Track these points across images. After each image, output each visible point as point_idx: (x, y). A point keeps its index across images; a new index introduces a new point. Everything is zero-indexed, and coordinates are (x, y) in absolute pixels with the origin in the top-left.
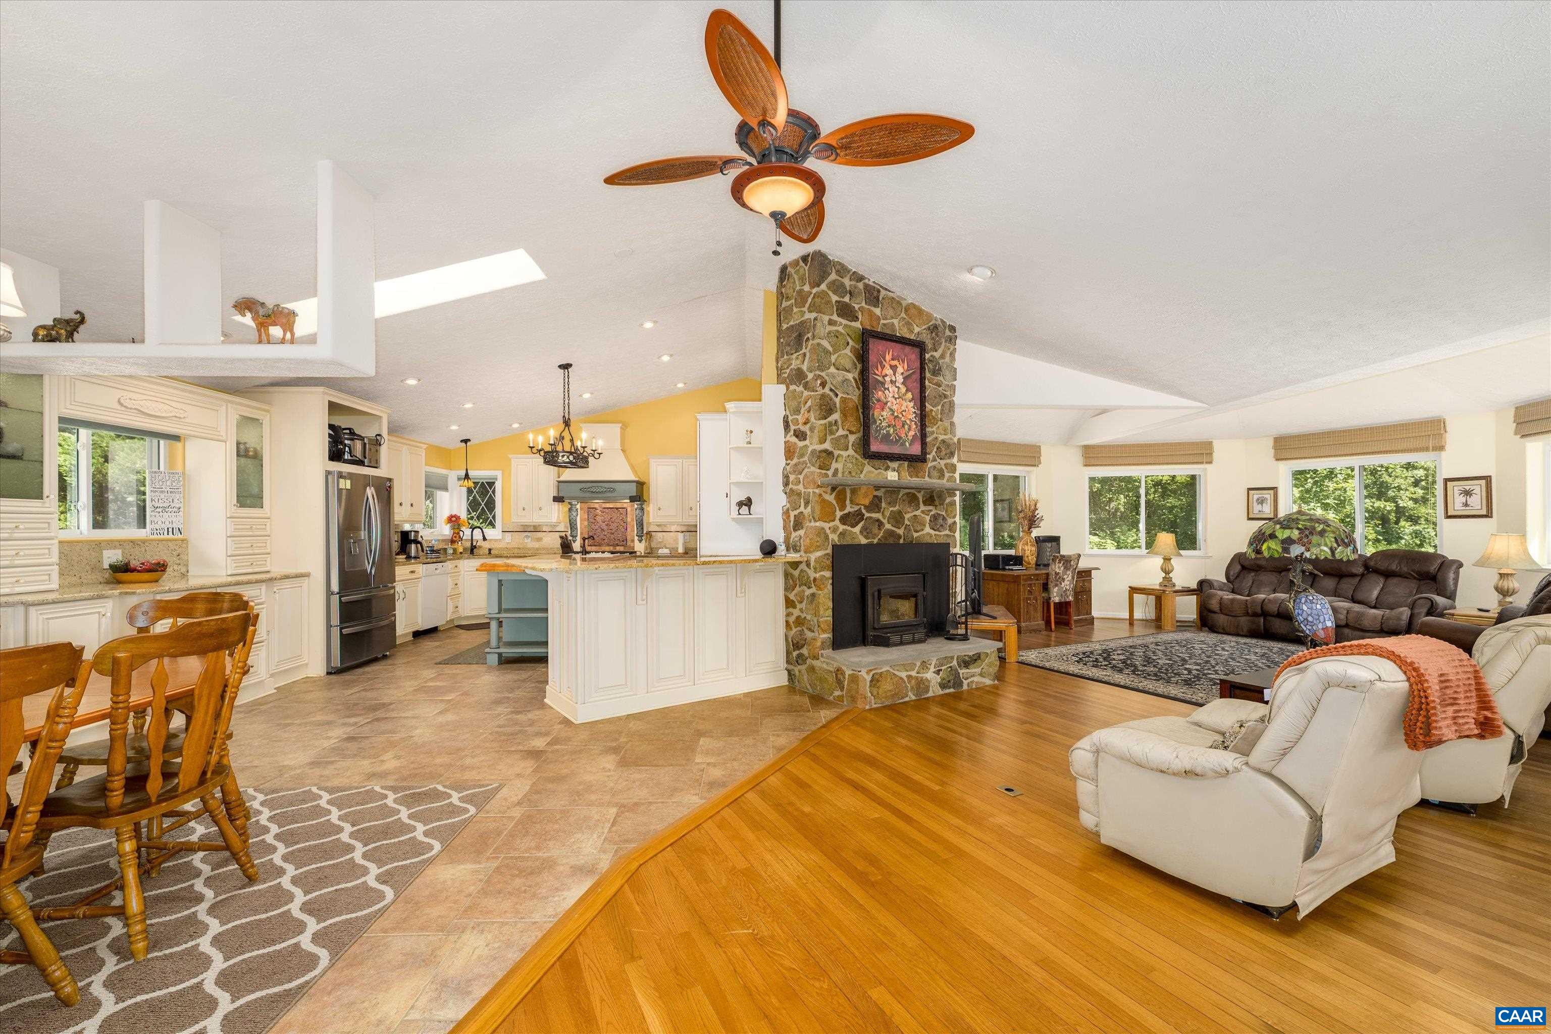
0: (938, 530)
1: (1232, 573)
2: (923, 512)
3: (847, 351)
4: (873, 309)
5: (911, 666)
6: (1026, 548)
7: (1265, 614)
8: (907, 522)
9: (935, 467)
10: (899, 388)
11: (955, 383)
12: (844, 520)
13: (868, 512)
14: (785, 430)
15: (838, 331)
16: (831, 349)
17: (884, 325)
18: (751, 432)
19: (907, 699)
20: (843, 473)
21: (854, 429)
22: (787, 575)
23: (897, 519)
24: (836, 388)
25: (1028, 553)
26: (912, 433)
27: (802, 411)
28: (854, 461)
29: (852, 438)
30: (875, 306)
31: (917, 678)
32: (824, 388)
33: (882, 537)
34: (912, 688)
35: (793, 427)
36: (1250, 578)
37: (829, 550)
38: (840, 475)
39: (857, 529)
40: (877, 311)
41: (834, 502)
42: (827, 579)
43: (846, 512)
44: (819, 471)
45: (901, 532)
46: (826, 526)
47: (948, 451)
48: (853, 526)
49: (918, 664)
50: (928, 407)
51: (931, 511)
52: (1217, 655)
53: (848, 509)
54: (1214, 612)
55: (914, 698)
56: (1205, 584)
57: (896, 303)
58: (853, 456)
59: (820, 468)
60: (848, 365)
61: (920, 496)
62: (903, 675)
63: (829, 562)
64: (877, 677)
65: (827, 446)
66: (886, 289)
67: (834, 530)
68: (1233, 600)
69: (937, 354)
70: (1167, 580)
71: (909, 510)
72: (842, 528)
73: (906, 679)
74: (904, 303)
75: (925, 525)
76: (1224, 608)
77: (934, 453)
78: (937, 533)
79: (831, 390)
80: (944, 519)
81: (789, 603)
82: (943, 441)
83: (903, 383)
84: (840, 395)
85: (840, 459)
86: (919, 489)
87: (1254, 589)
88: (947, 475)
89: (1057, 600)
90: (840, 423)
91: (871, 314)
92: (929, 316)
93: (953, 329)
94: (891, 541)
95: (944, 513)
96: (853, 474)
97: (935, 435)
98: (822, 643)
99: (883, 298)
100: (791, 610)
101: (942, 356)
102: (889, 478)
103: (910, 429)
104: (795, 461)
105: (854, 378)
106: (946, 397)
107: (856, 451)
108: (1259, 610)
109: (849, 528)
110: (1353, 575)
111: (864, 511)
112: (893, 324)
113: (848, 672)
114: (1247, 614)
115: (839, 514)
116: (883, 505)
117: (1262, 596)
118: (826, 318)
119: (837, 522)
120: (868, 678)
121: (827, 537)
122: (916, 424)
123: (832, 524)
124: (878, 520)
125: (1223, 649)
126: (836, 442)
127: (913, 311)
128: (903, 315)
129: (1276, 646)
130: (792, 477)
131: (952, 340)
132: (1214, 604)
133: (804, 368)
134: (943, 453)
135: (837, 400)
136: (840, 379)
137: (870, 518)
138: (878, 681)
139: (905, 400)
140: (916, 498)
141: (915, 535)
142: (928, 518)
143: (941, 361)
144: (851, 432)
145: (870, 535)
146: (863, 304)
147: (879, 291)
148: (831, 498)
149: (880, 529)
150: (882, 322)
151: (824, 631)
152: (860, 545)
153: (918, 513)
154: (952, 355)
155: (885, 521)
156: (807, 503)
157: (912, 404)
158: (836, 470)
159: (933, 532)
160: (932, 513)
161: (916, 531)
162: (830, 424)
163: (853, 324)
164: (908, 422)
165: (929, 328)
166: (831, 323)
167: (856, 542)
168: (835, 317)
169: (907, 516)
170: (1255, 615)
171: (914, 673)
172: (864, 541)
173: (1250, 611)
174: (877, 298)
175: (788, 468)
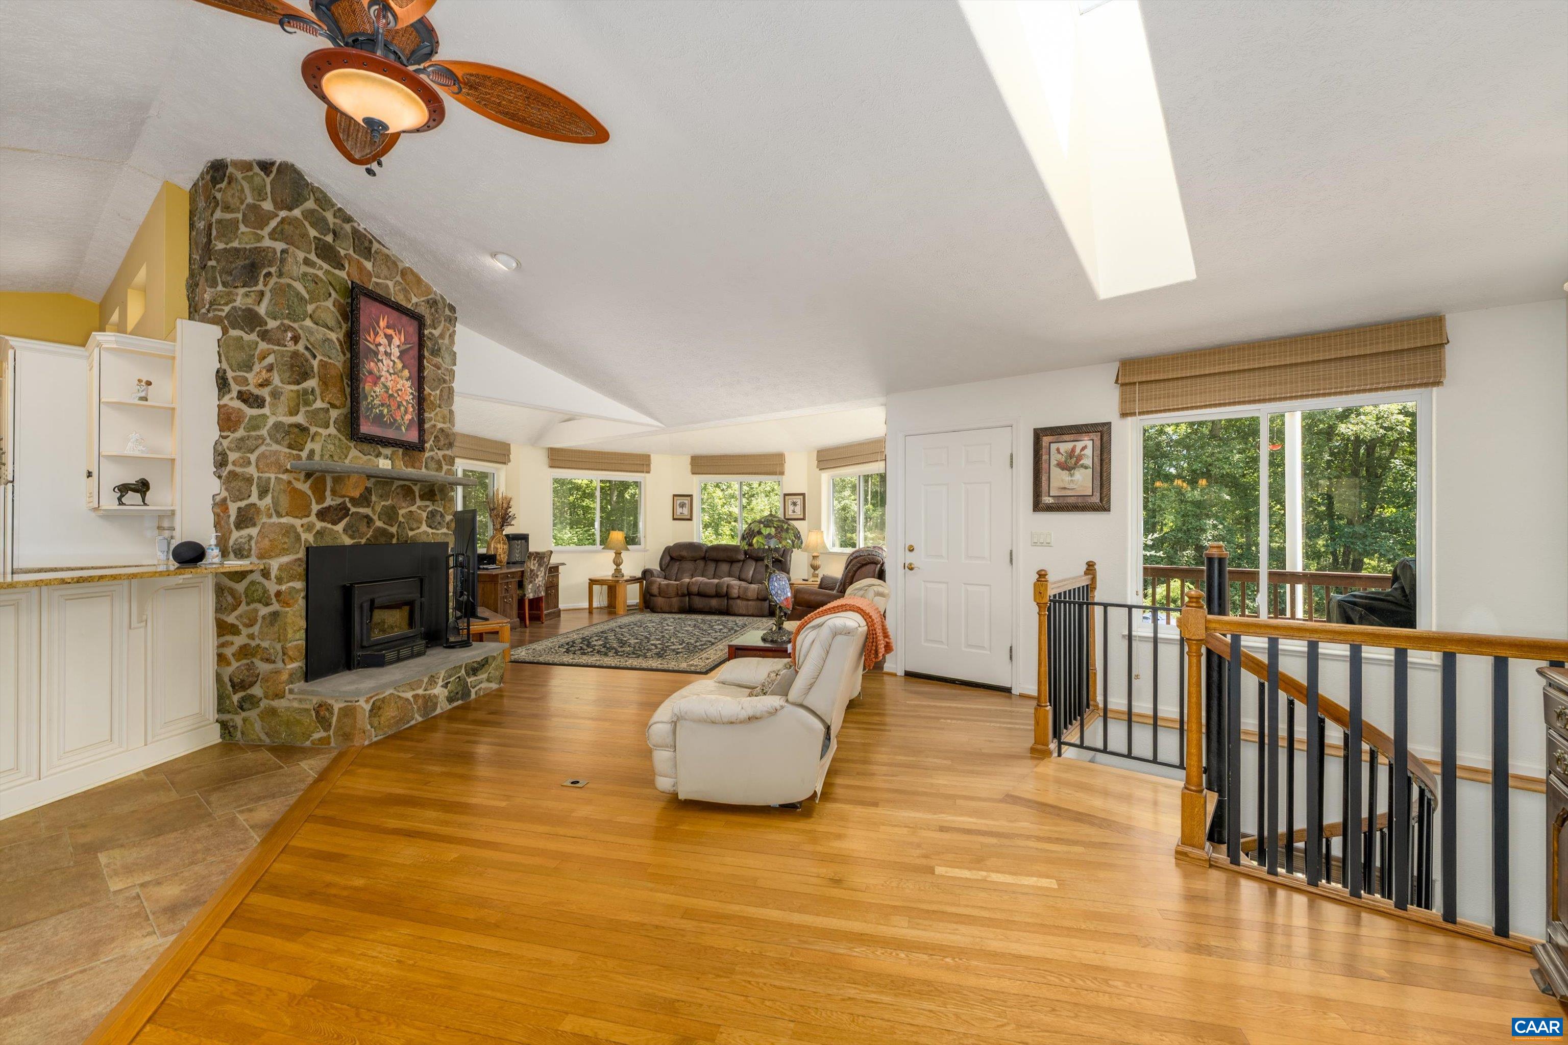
0: (435, 528)
1: (663, 563)
2: (419, 508)
3: (329, 304)
4: (362, 260)
5: (419, 684)
6: (499, 546)
7: (689, 594)
8: (401, 519)
9: (432, 458)
10: (394, 362)
11: (454, 368)
12: (321, 515)
13: (354, 505)
14: (220, 390)
15: (317, 276)
16: (307, 296)
17: (377, 284)
18: (149, 383)
19: (413, 723)
20: (322, 456)
21: (337, 403)
22: (220, 590)
23: (390, 515)
24: (313, 346)
25: (500, 551)
26: (408, 417)
27: (257, 368)
28: (337, 442)
29: (334, 414)
30: (366, 259)
31: (424, 696)
32: (296, 343)
33: (371, 536)
34: (419, 708)
35: (235, 388)
36: (676, 565)
37: (301, 554)
38: (317, 457)
39: (340, 527)
40: (369, 265)
41: (309, 493)
42: (298, 591)
43: (325, 505)
44: (287, 450)
45: (393, 530)
46: (297, 522)
47: (447, 442)
48: (335, 523)
49: (426, 680)
50: (427, 390)
51: (427, 506)
52: (666, 630)
53: (329, 502)
54: (655, 596)
55: (420, 719)
56: (647, 573)
57: (390, 262)
58: (335, 436)
59: (289, 448)
60: (331, 322)
61: (416, 489)
62: (409, 695)
63: (301, 570)
64: (378, 704)
65: (300, 419)
66: (379, 243)
67: (309, 528)
68: (667, 585)
69: (436, 333)
70: (618, 571)
71: (404, 505)
72: (319, 525)
73: (412, 699)
74: (400, 268)
75: (421, 523)
76: (662, 592)
77: (431, 442)
78: (434, 531)
79: (307, 348)
80: (442, 516)
81: (223, 628)
82: (442, 430)
83: (399, 358)
84: (319, 357)
85: (317, 438)
86: (415, 481)
87: (679, 575)
88: (445, 467)
89: (531, 596)
90: (318, 392)
91: (361, 268)
92: (428, 290)
93: (452, 309)
94: (382, 540)
95: (441, 510)
96: (336, 458)
97: (433, 422)
98: (291, 675)
99: (375, 252)
100: (229, 638)
101: (442, 336)
102: (381, 466)
103: (406, 412)
104: (241, 433)
105: (338, 339)
106: (445, 381)
107: (339, 430)
108: (686, 592)
109: (329, 526)
110: (739, 561)
111: (349, 505)
112: (387, 286)
113: (337, 706)
114: (677, 595)
115: (315, 508)
116: (374, 498)
117: (687, 580)
118: (301, 255)
119: (313, 518)
120: (368, 707)
121: (298, 538)
122: (413, 406)
123: (305, 521)
124: (367, 517)
125: (668, 625)
126: (313, 415)
127: (410, 277)
128: (399, 278)
129: (699, 617)
130: (232, 456)
131: (452, 321)
132: (655, 590)
133: (262, 310)
134: (442, 443)
135: (315, 363)
136: (320, 337)
137: (358, 513)
138: (380, 708)
139: (402, 378)
140: (413, 492)
141: (411, 534)
142: (424, 515)
143: (440, 341)
144: (333, 406)
145: (357, 534)
146: (351, 252)
147: (371, 242)
148: (304, 487)
149: (369, 527)
150: (374, 279)
151: (292, 660)
152: (344, 547)
153: (414, 508)
154: (452, 336)
155: (375, 518)
156: (263, 493)
157: (409, 384)
158: (312, 452)
159: (430, 531)
160: (430, 509)
161: (412, 529)
162: (305, 392)
163: (337, 272)
164: (405, 403)
165: (428, 302)
166: (307, 262)
167: (338, 542)
168: (313, 257)
169: (402, 512)
170: (683, 595)
171: (420, 692)
172: (348, 541)
173: (679, 593)
174: (369, 250)
175: (225, 443)
